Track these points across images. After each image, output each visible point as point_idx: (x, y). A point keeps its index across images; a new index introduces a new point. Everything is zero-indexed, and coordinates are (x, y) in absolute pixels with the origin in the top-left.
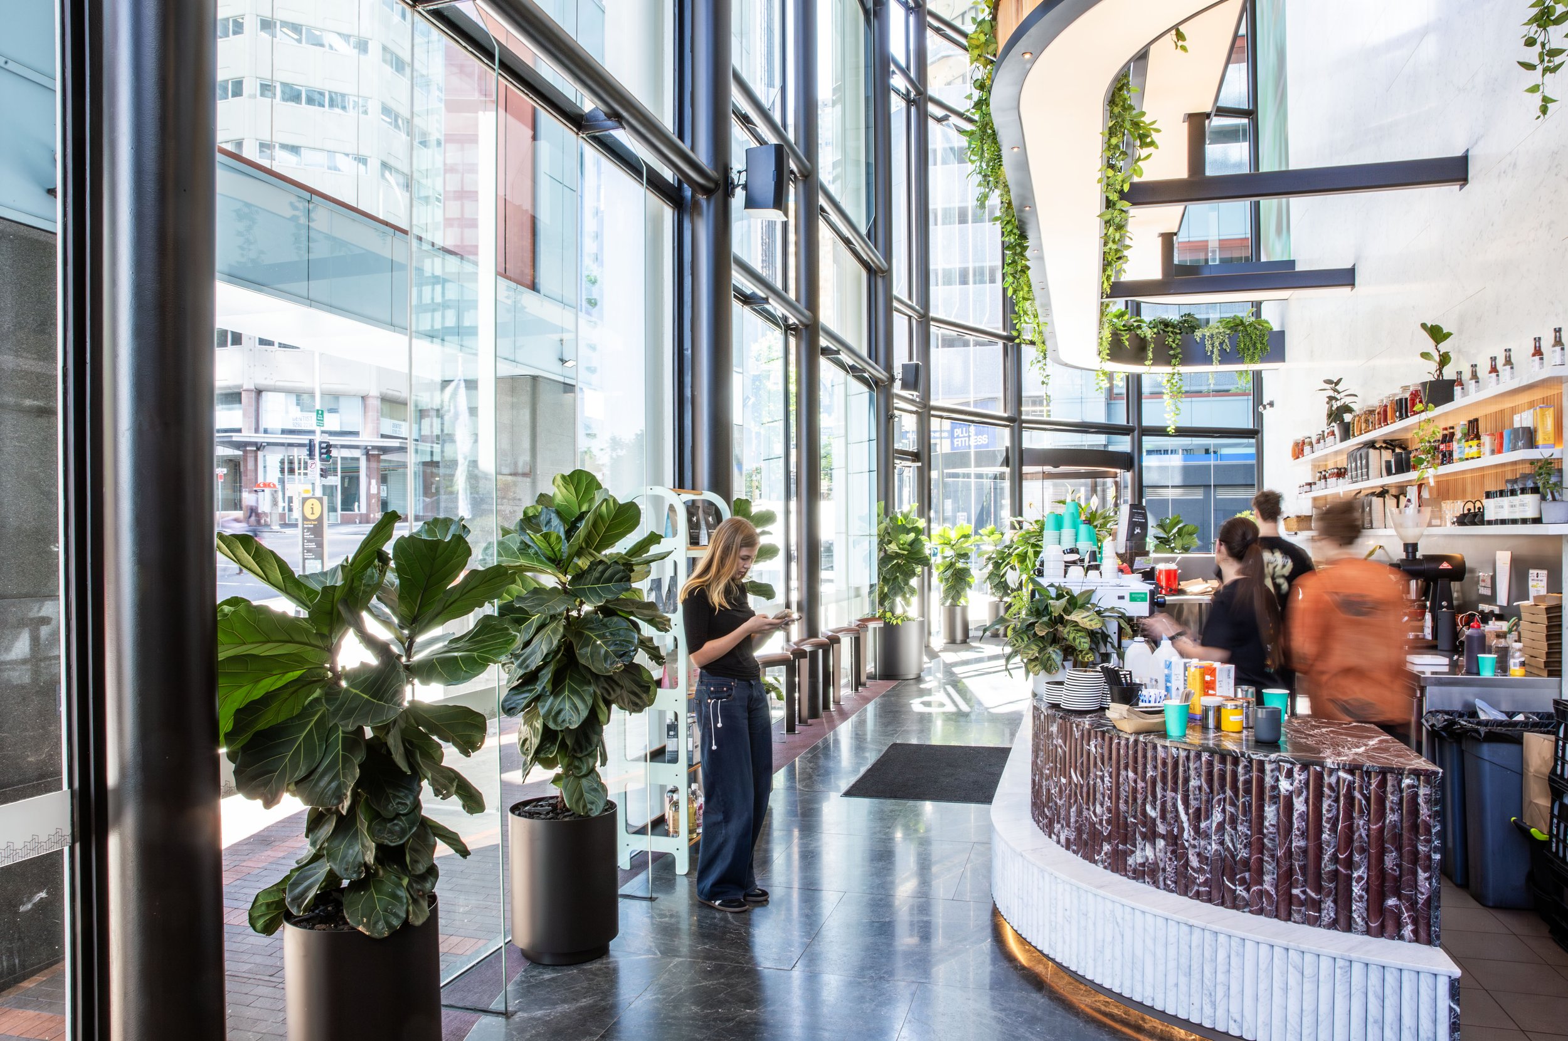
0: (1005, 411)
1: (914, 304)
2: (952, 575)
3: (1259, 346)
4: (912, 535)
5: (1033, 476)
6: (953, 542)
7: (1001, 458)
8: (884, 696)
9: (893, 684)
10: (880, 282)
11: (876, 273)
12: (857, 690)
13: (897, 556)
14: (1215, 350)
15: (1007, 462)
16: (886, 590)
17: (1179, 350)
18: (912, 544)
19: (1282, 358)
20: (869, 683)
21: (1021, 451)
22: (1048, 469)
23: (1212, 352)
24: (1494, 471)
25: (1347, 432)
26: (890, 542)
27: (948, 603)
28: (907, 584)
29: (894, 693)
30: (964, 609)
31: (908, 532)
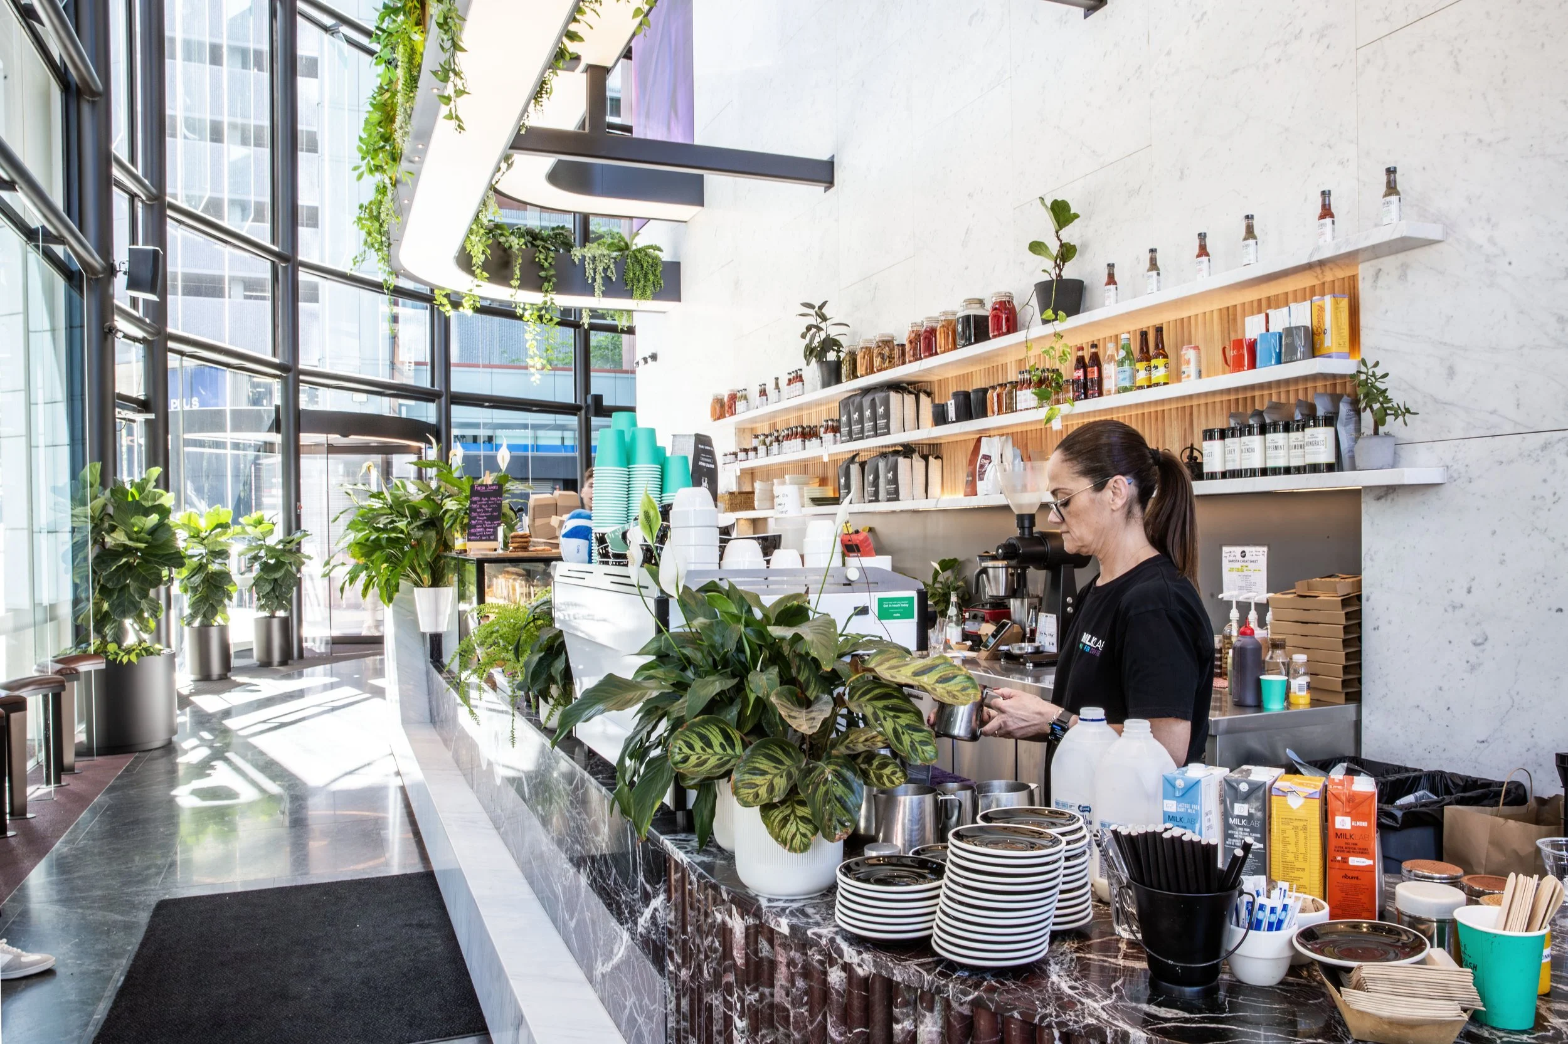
0: (274, 354)
1: (139, 172)
2: (203, 581)
3: (651, 278)
4: (154, 518)
5: (314, 448)
6: (203, 535)
7: (268, 420)
8: (112, 789)
9: (126, 761)
10: (86, 109)
11: (79, 93)
12: (58, 780)
13: (127, 550)
14: (597, 277)
15: (277, 426)
16: (106, 606)
17: (552, 272)
18: (153, 531)
19: (677, 297)
20: (80, 764)
21: (298, 413)
22: (336, 439)
23: (594, 280)
24: (1225, 398)
25: (833, 375)
26: (113, 529)
27: (197, 623)
28: (145, 595)
29: (130, 780)
30: (223, 630)
31: (147, 512)
